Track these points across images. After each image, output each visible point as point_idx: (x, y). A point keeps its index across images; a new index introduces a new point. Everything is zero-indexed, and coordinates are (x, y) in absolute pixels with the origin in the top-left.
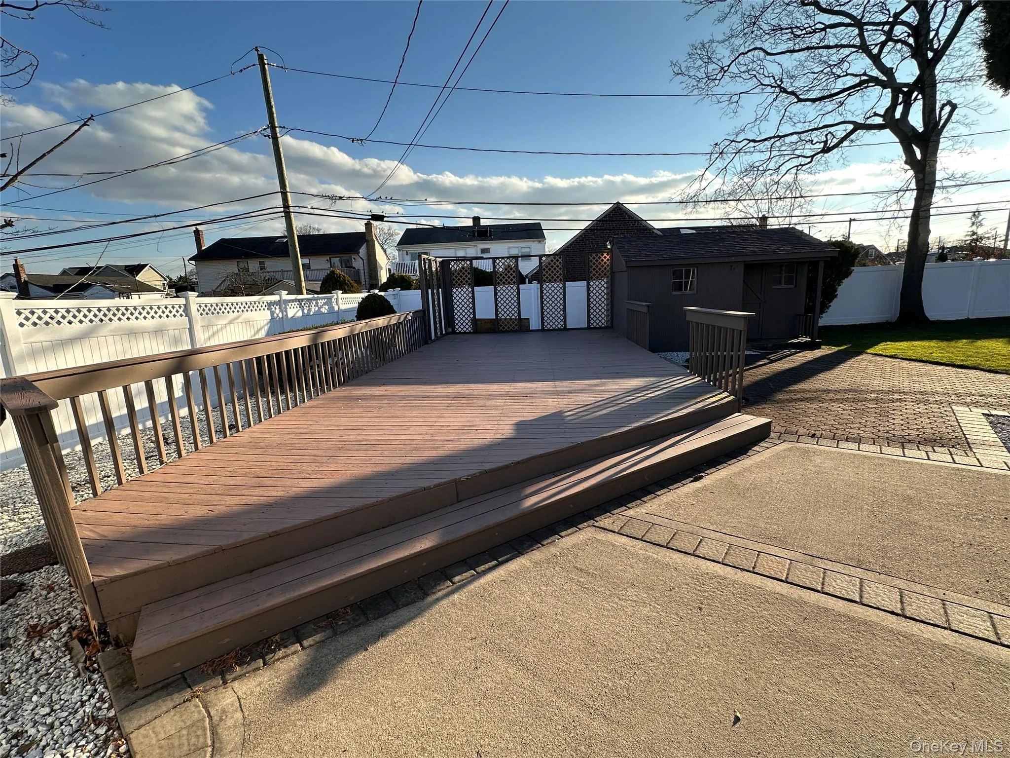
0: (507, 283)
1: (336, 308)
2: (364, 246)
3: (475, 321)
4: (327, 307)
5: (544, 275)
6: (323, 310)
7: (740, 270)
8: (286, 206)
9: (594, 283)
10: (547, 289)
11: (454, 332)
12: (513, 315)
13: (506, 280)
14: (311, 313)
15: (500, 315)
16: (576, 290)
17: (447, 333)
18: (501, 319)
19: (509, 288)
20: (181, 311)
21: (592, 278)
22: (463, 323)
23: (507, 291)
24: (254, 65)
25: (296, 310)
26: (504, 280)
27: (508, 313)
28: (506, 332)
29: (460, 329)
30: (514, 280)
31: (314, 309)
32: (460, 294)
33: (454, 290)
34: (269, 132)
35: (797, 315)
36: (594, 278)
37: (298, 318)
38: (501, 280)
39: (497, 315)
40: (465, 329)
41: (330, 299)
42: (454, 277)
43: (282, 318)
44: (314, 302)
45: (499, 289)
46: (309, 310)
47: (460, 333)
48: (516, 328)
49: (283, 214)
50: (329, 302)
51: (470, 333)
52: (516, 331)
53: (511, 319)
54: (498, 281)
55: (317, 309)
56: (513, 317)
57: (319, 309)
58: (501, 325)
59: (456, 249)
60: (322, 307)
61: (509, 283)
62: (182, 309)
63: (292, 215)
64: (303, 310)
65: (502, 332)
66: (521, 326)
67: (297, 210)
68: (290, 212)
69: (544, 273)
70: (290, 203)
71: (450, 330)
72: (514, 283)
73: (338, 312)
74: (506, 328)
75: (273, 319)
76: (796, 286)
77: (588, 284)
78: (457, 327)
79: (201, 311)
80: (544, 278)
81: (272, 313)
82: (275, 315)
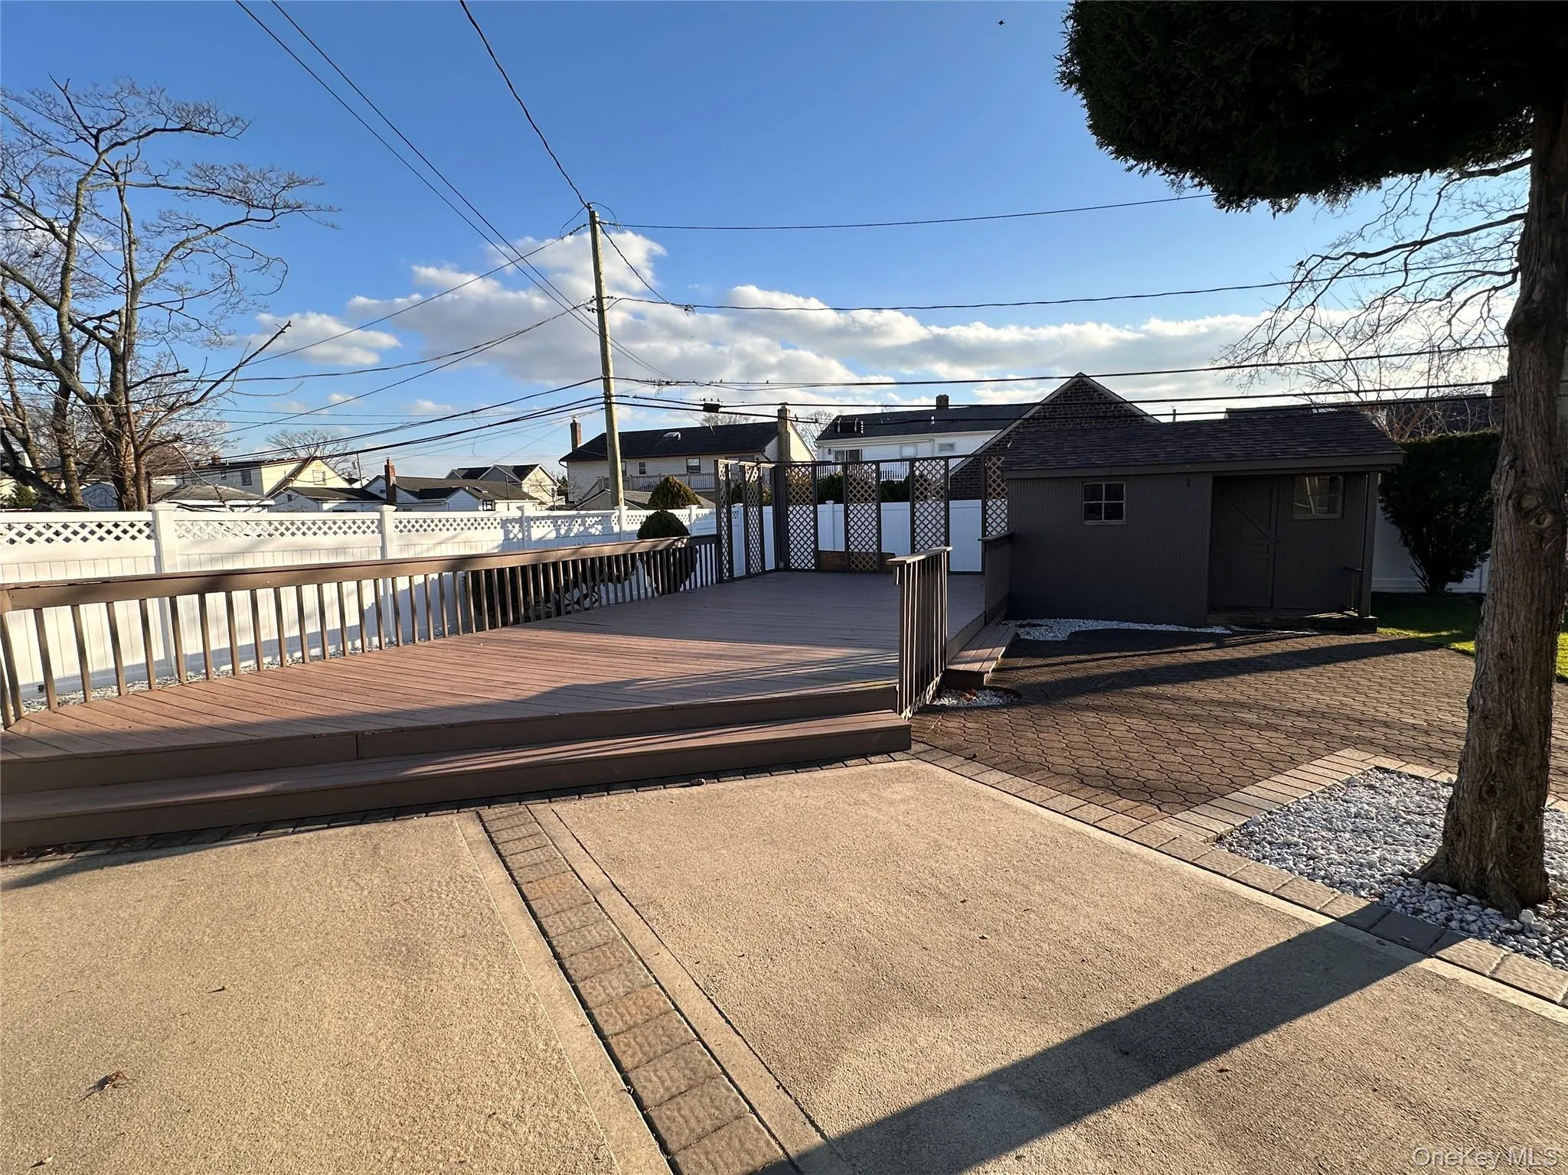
0: (862, 499)
1: (616, 529)
2: (774, 441)
3: (818, 554)
4: (600, 527)
5: (918, 489)
6: (593, 531)
7: (1207, 486)
8: (608, 396)
9: (994, 503)
10: (922, 510)
11: (787, 568)
12: (871, 547)
13: (862, 495)
14: (572, 534)
15: (852, 547)
16: (966, 513)
17: (777, 569)
18: (852, 553)
19: (866, 507)
20: (373, 527)
21: (990, 494)
22: (801, 556)
23: (862, 512)
24: (585, 225)
25: (547, 529)
26: (859, 496)
27: (863, 544)
28: (861, 572)
29: (796, 565)
30: (873, 495)
31: (576, 529)
32: (798, 515)
33: (791, 508)
34: (594, 306)
35: (1346, 569)
36: (994, 494)
37: (549, 540)
38: (855, 496)
39: (847, 547)
40: (803, 565)
41: (609, 516)
42: (791, 490)
43: (523, 538)
44: (579, 521)
45: (851, 508)
46: (569, 530)
47: (796, 570)
48: (875, 567)
49: (604, 406)
50: (605, 520)
51: (810, 570)
52: (874, 572)
53: (867, 553)
54: (851, 496)
55: (582, 529)
56: (871, 550)
57: (586, 529)
58: (853, 562)
59: (902, 445)
60: (591, 526)
61: (866, 499)
62: (376, 524)
63: (614, 407)
64: (558, 530)
65: (853, 572)
66: (881, 566)
67: (621, 400)
68: (611, 403)
69: (917, 485)
70: (613, 392)
71: (782, 565)
72: (873, 499)
73: (619, 534)
74: (860, 566)
75: (507, 539)
76: (1343, 517)
77: (984, 504)
78: (793, 561)
79: (401, 527)
80: (917, 493)
81: (507, 533)
82: (511, 536)
